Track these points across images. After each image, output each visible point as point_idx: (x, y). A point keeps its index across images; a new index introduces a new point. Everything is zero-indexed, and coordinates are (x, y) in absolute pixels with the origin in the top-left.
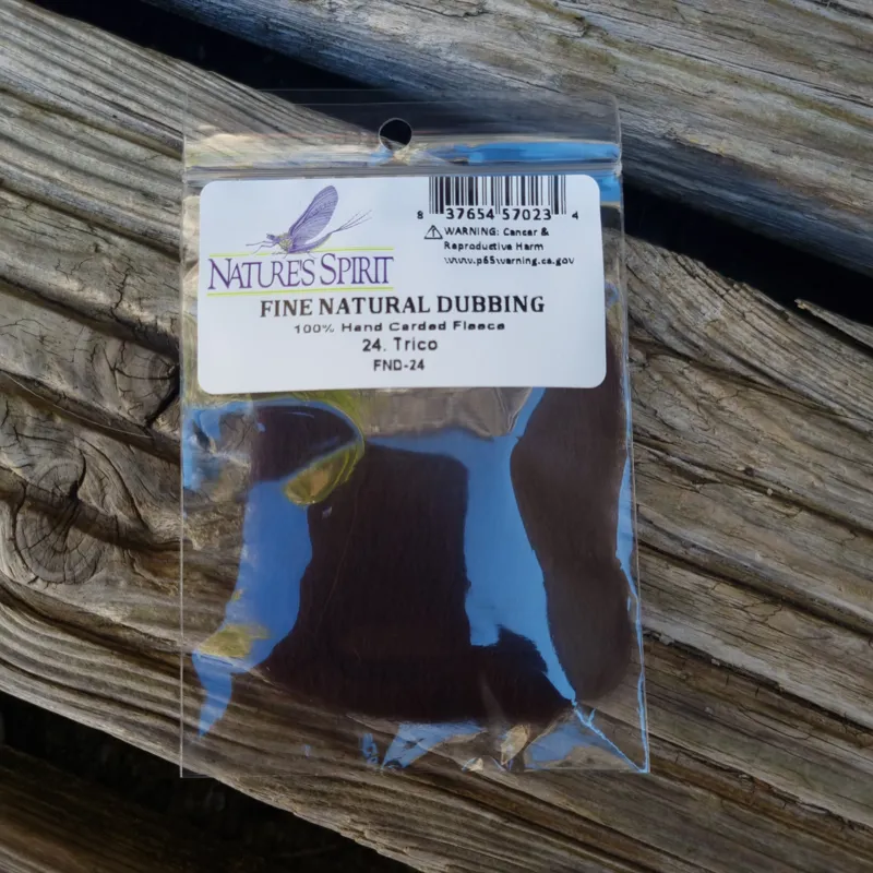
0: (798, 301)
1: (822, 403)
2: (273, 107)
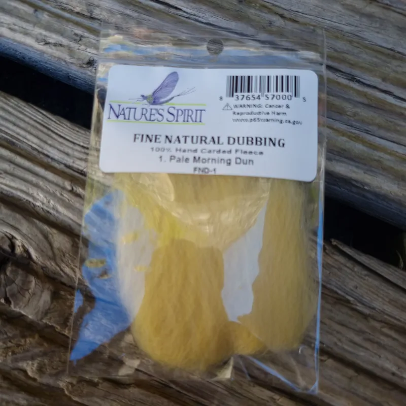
0: (333, 240)
1: (343, 297)
2: (59, 125)
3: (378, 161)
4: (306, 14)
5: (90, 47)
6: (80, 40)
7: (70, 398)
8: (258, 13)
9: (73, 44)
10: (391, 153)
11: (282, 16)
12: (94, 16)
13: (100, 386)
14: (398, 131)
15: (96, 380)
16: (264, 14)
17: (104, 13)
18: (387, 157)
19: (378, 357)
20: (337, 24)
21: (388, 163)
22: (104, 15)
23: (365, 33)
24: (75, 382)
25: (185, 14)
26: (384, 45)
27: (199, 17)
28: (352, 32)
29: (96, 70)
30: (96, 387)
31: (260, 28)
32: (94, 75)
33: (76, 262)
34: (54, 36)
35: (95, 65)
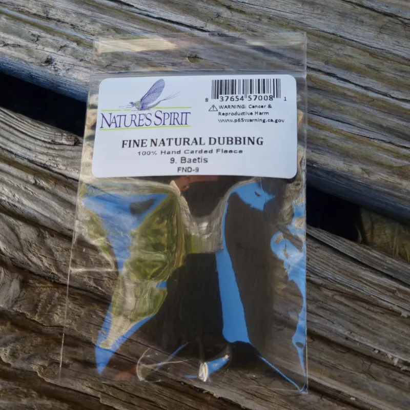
3: (323, 139)
4: (252, 5)
5: (47, 46)
6: (38, 40)
7: (43, 381)
8: (206, 5)
9: (30, 45)
10: (337, 132)
11: (229, 8)
12: (49, 16)
13: (70, 367)
14: (342, 110)
15: (67, 361)
16: (211, 7)
17: (59, 13)
18: (333, 135)
19: (331, 323)
20: (282, 13)
21: (333, 141)
22: (60, 15)
23: (308, 20)
24: (46, 365)
25: (137, 10)
26: (327, 30)
27: (151, 12)
28: (296, 19)
29: (55, 67)
30: (66, 368)
31: (208, 20)
32: (54, 73)
33: (42, 251)
34: (12, 37)
35: (54, 63)
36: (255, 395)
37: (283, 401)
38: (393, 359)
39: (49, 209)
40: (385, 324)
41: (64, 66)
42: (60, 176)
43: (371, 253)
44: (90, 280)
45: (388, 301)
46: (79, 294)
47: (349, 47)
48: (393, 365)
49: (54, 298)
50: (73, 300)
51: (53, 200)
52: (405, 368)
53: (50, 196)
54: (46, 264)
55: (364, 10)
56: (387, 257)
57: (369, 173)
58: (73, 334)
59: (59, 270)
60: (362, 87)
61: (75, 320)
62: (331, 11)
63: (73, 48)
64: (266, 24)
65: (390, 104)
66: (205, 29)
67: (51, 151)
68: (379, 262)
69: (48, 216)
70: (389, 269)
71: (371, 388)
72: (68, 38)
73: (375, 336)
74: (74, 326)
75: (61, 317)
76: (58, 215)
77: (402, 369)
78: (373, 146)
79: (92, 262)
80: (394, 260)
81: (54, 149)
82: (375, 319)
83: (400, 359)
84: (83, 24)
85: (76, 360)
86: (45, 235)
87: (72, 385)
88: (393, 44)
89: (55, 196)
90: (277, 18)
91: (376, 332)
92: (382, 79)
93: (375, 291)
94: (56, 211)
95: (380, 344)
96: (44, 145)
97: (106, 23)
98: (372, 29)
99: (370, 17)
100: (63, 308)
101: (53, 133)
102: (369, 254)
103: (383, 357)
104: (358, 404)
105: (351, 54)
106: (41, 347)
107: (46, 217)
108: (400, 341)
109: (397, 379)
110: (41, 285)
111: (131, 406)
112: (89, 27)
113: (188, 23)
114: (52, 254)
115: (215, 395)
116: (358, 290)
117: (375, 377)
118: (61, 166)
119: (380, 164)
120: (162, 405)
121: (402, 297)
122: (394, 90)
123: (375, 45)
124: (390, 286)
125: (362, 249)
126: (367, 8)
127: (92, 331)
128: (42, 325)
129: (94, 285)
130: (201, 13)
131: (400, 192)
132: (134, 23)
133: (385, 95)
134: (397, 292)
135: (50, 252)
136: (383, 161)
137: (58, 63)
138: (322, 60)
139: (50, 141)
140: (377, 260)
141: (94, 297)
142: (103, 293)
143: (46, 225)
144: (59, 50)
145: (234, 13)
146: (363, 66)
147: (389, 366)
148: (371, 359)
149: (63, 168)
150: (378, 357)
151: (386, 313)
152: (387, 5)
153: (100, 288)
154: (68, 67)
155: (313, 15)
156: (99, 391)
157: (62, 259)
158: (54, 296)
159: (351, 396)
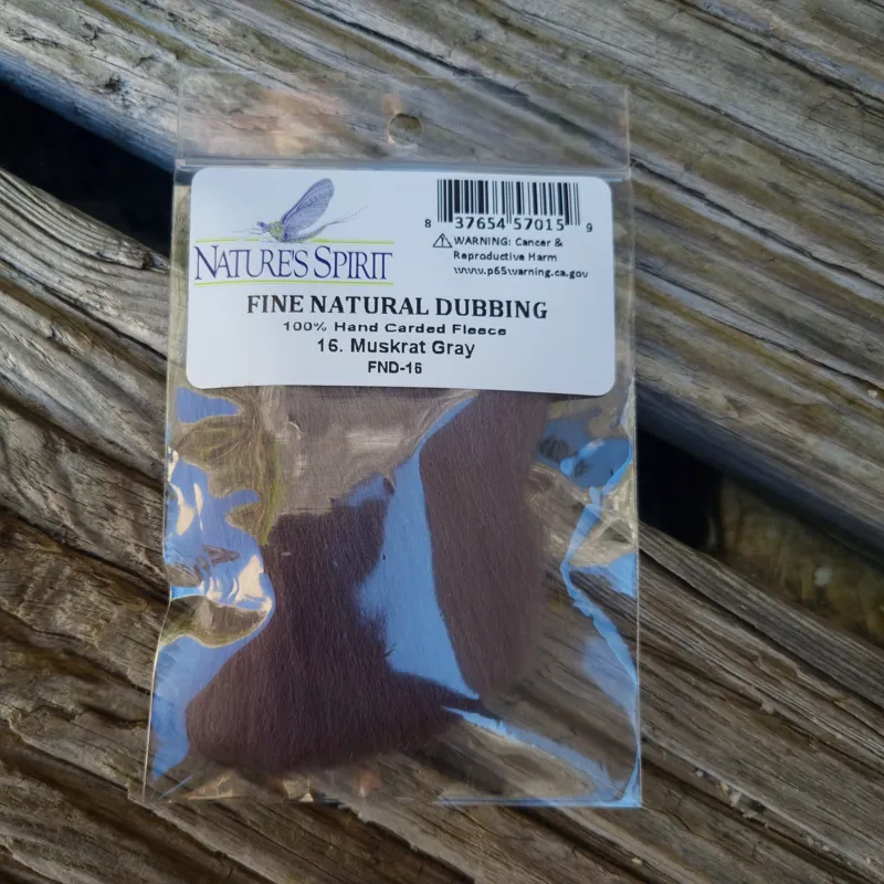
3: (657, 326)
4: (553, 22)
5: (114, 54)
6: (96, 37)
7: (19, 741)
8: (456, 11)
9: (79, 45)
10: (690, 315)
11: (504, 23)
13: (77, 720)
14: (705, 272)
15: (70, 707)
16: (467, 16)
18: (679, 320)
20: (614, 49)
21: (680, 334)
23: (665, 71)
24: (29, 709)
26: (700, 97)
27: (339, 10)
28: (640, 67)
29: (124, 100)
30: (68, 720)
31: (455, 43)
32: (121, 111)
33: (48, 477)
34: (43, 25)
35: (123, 90)
36: (440, 828)
37: (495, 846)
38: (730, 792)
39: (72, 394)
40: (725, 722)
41: (143, 99)
42: (105, 329)
43: (718, 573)
44: (138, 551)
45: (739, 676)
46: (112, 576)
47: (741, 141)
48: (728, 806)
49: (61, 577)
50: (100, 587)
51: (85, 378)
52: (751, 814)
53: (80, 369)
54: (54, 507)
55: (784, 66)
56: (749, 586)
57: (740, 408)
58: (91, 655)
59: (78, 523)
60: (756, 228)
61: (98, 627)
62: (715, 60)
63: (167, 65)
64: (574, 68)
65: (806, 271)
66: (448, 60)
67: (92, 275)
68: (733, 594)
69: (70, 407)
70: (751, 612)
71: (675, 846)
72: (160, 40)
73: (702, 743)
74: (95, 639)
75: (69, 618)
76: (91, 409)
77: (745, 816)
78: (759, 353)
79: (147, 514)
80: (763, 595)
81: (100, 272)
82: (706, 709)
83: (743, 795)
84: (194, 16)
85: (89, 708)
86: (58, 447)
87: (76, 756)
88: (835, 147)
89: (89, 368)
90: (601, 57)
91: (704, 734)
92: (798, 218)
93: (715, 651)
94: (88, 400)
95: (709, 759)
96: (81, 260)
97: (241, 20)
98: (795, 108)
99: (795, 82)
100: (76, 598)
101: (103, 238)
102: (713, 575)
103: (709, 786)
104: (645, 872)
105: (742, 156)
106: (22, 672)
107: (64, 408)
108: (750, 758)
109: (732, 834)
110: (39, 547)
111: (190, 814)
112: (207, 25)
113: (414, 43)
114: (68, 488)
115: (360, 816)
116: (683, 645)
117: (687, 823)
118: (109, 309)
119: (767, 395)
120: (252, 822)
121: (767, 671)
122: (820, 244)
123: (797, 145)
124: (748, 645)
125: (702, 562)
126: (792, 63)
127: (129, 655)
128: (30, 627)
129: (146, 562)
130: (443, 27)
131: (799, 457)
132: (300, 29)
133: (800, 250)
134: (760, 660)
135: (64, 482)
136: (774, 389)
137: (133, 93)
138: (681, 161)
139: (93, 253)
140: (728, 590)
141: (143, 585)
142: (162, 580)
143: (65, 425)
144: (138, 65)
145: (513, 36)
146: (764, 185)
147: (719, 805)
148: (686, 787)
149: (113, 312)
150: (702, 785)
151: (731, 699)
152: (835, 62)
153: (157, 570)
154: (151, 103)
155: (677, 62)
156: (127, 776)
157: (86, 501)
158: (61, 572)
159: (635, 856)
